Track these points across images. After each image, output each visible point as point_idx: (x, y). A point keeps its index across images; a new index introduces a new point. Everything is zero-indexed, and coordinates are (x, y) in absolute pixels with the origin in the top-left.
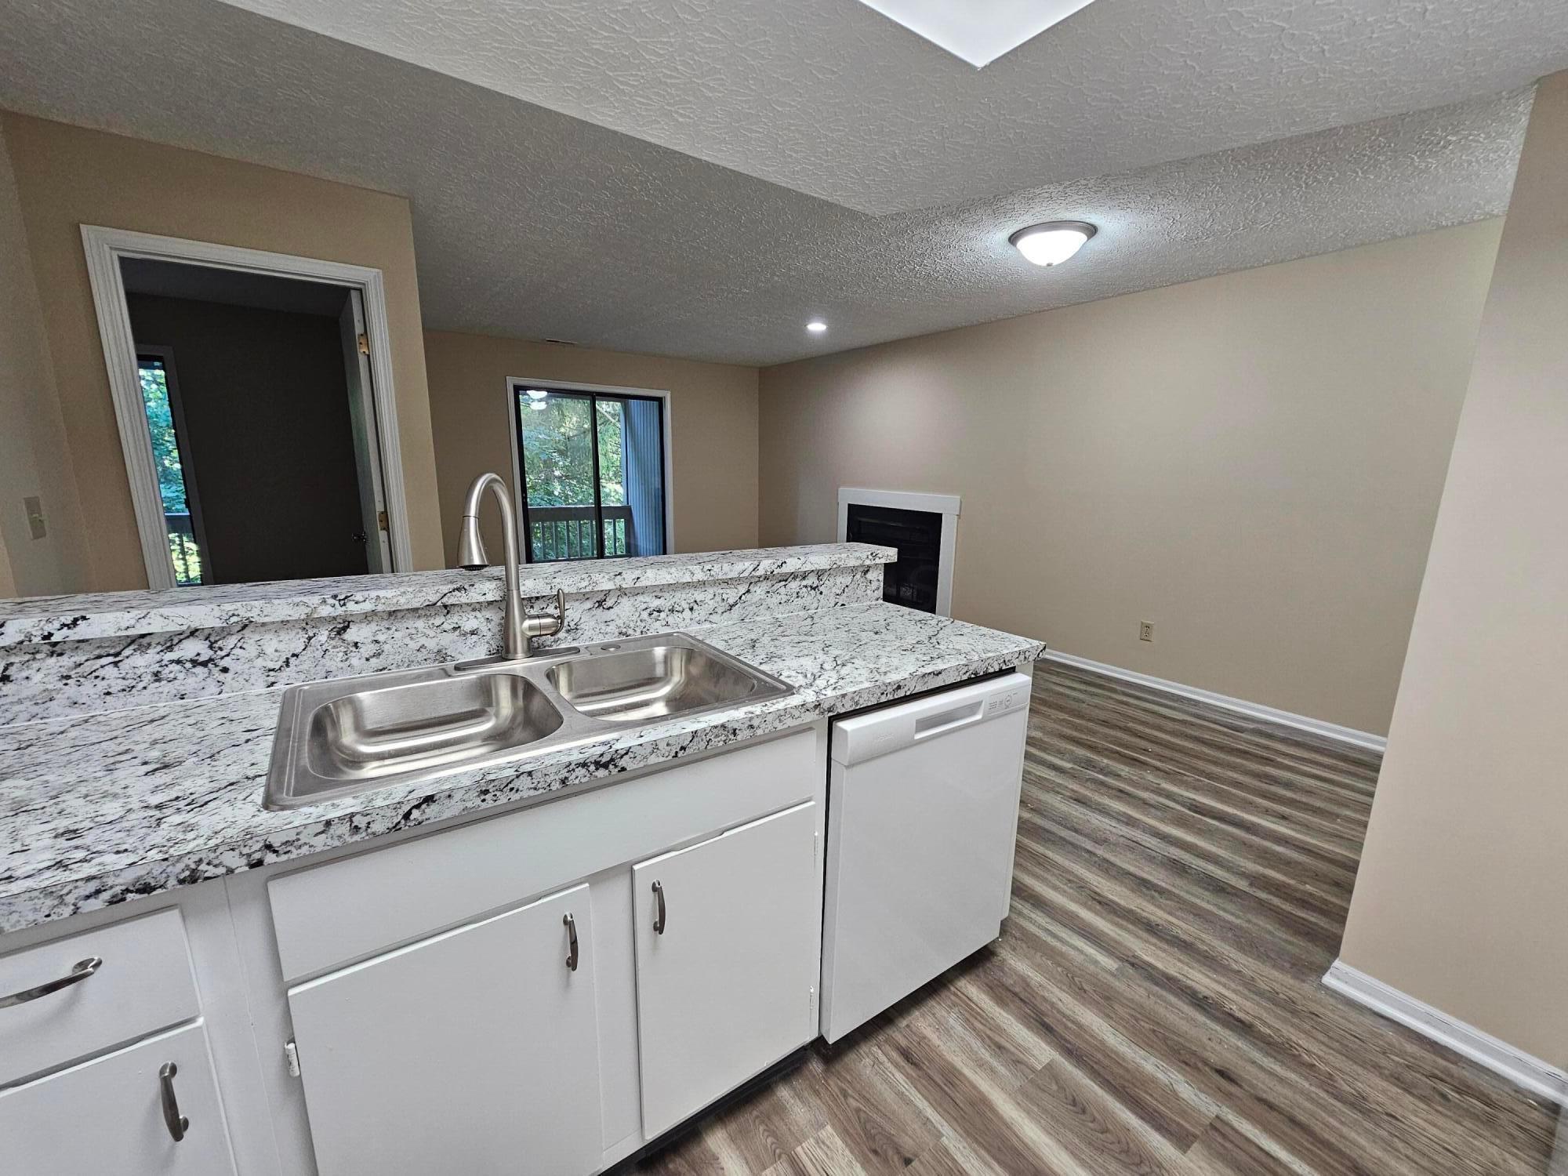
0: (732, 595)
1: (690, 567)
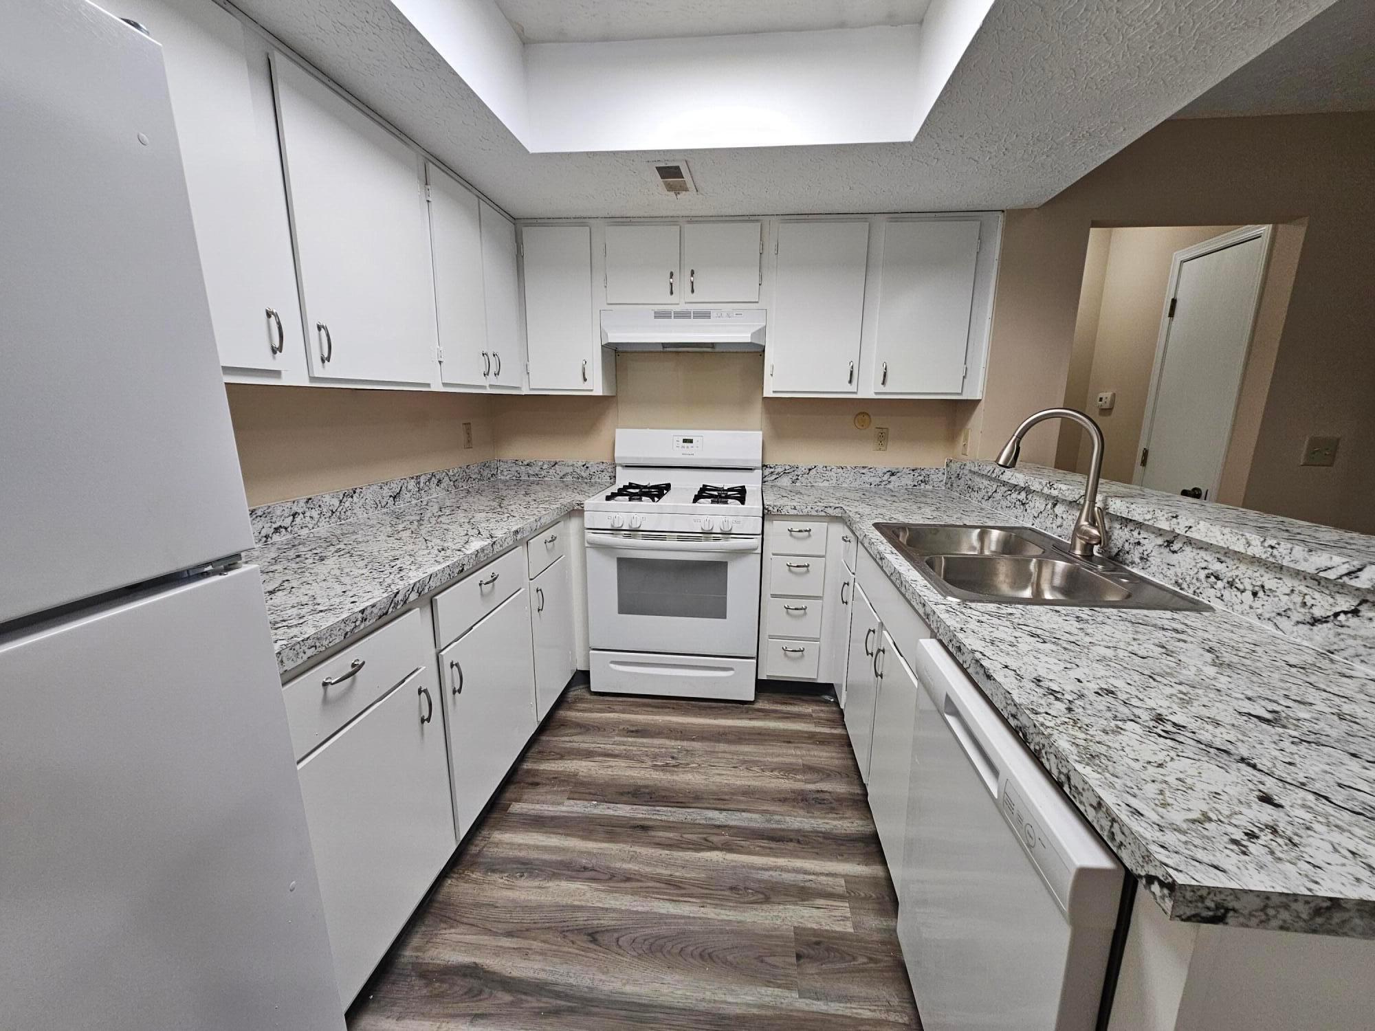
0: (1322, 605)
1: (1248, 535)
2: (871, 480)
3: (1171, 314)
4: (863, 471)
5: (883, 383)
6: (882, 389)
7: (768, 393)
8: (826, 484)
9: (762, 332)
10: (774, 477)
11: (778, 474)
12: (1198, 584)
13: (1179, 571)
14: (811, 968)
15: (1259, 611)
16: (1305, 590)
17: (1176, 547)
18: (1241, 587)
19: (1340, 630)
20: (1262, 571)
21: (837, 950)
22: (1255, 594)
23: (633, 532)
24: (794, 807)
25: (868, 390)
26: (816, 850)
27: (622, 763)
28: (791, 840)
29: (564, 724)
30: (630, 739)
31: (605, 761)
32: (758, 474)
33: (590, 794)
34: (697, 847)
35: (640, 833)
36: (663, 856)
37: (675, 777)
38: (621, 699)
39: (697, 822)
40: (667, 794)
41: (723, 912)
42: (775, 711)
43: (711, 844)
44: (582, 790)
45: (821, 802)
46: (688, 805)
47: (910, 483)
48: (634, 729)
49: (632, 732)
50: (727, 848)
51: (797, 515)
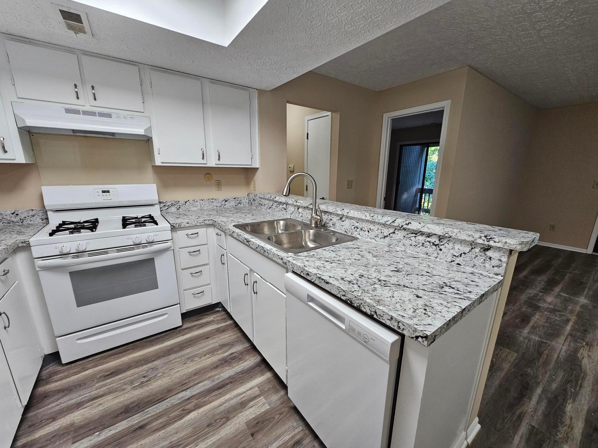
0: (386, 232)
1: (365, 213)
2: (217, 205)
3: (307, 138)
4: (213, 201)
5: (219, 160)
6: (218, 162)
7: (158, 163)
8: (195, 208)
9: (149, 129)
10: (166, 208)
11: (168, 206)
12: (352, 231)
13: (345, 227)
14: (259, 436)
15: (370, 237)
16: (381, 228)
17: (343, 219)
18: (364, 230)
19: (391, 238)
20: (369, 224)
21: (267, 420)
22: (368, 231)
23: (79, 253)
24: (223, 367)
25: (212, 162)
26: (240, 382)
27: (109, 397)
28: (228, 384)
29: (46, 396)
30: (108, 381)
31: (95, 403)
32: (157, 207)
33: (91, 430)
34: (180, 417)
35: (139, 432)
36: (161, 435)
37: (151, 387)
38: (90, 359)
39: (175, 403)
40: (149, 399)
41: (208, 441)
42: (195, 326)
43: (187, 411)
44: (82, 431)
45: (233, 358)
46: (165, 398)
47: (234, 204)
48: (108, 373)
49: (108, 375)
50: (198, 407)
51: (190, 226)
